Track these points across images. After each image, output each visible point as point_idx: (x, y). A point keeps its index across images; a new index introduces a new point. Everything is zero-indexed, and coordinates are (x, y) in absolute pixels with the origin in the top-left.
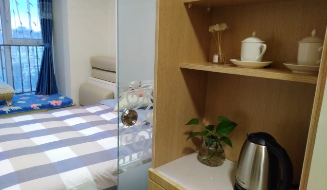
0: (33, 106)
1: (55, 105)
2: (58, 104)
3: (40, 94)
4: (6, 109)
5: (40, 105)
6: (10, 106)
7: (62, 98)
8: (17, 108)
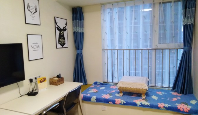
0: (161, 105)
1: (181, 109)
2: (185, 110)
3: (175, 92)
4: (138, 102)
5: (167, 106)
6: (144, 99)
7: (193, 102)
8: (146, 103)
